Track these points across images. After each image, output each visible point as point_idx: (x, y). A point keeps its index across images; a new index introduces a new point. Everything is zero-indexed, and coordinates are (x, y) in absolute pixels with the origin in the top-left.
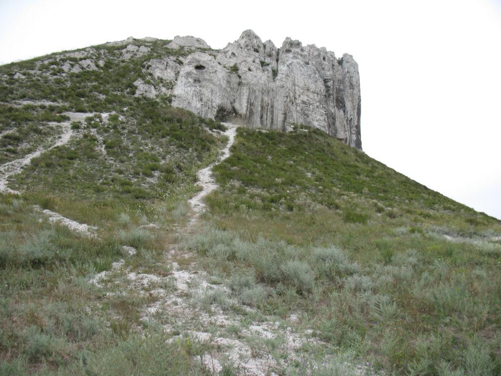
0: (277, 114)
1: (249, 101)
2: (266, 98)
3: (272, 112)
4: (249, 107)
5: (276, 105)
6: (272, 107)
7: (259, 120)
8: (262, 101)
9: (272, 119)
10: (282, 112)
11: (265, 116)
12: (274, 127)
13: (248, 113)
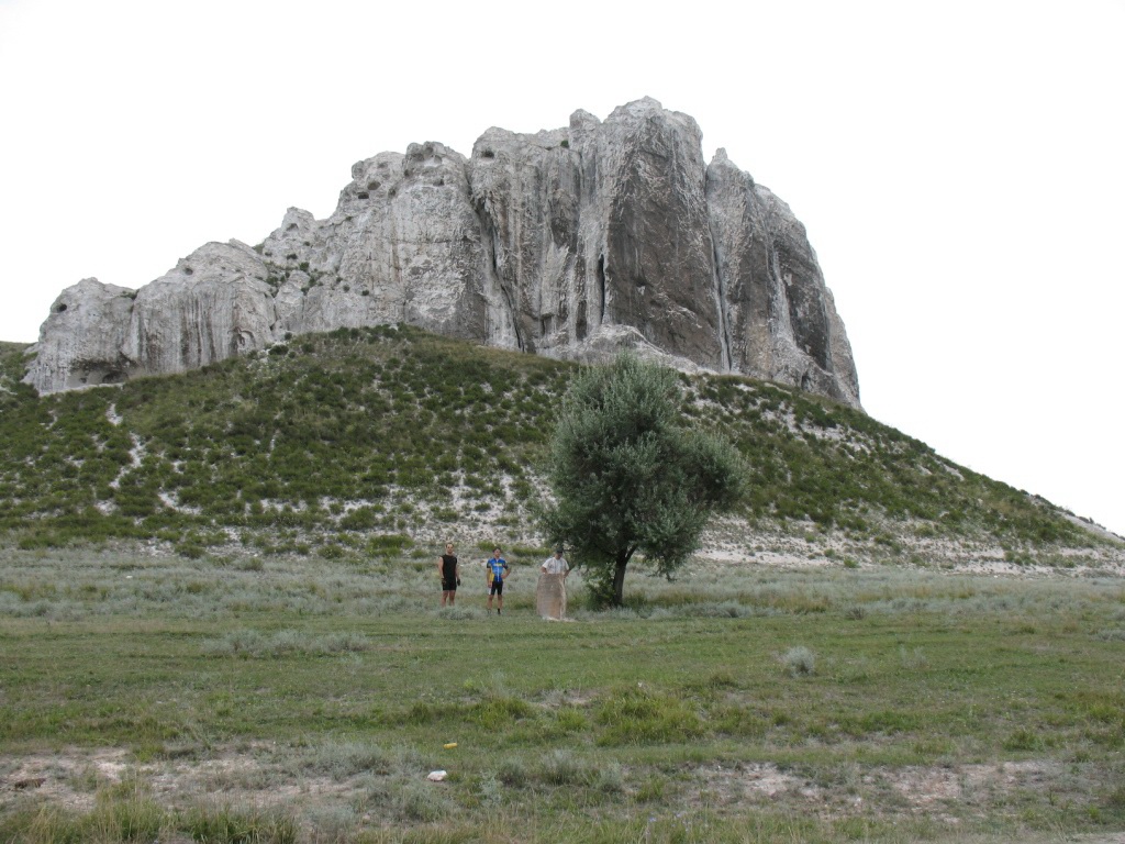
0: (220, 336)
1: (144, 334)
2: (191, 316)
3: (210, 334)
4: (145, 343)
5: (215, 320)
6: (209, 325)
7: (179, 357)
8: (184, 322)
9: (212, 348)
10: (227, 329)
11: (194, 347)
12: (219, 360)
13: (144, 355)
